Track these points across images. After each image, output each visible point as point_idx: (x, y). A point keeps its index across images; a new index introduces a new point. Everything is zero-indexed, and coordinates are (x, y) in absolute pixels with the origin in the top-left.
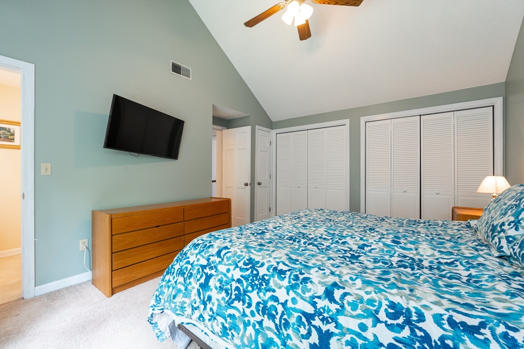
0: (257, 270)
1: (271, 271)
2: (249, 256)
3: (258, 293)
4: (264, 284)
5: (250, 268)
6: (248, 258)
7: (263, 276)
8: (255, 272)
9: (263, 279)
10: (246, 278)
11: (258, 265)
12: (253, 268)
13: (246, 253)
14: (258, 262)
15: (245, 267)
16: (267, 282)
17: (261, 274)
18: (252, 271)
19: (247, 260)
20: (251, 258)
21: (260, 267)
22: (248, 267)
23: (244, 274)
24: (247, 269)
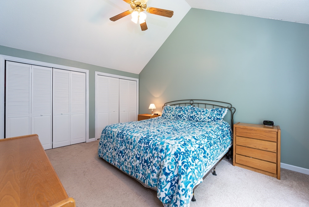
0: (182, 152)
1: (184, 147)
2: (173, 155)
3: (190, 157)
4: (188, 152)
5: (180, 155)
6: (174, 155)
7: (185, 151)
8: (182, 153)
9: (186, 151)
10: (183, 159)
11: (179, 151)
12: (180, 154)
13: (170, 157)
14: (177, 151)
15: (178, 157)
16: (188, 151)
17: (184, 151)
18: (182, 154)
19: (175, 156)
20: (174, 154)
21: (180, 150)
22: (179, 156)
23: (181, 159)
24: (180, 156)
